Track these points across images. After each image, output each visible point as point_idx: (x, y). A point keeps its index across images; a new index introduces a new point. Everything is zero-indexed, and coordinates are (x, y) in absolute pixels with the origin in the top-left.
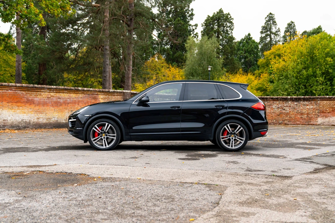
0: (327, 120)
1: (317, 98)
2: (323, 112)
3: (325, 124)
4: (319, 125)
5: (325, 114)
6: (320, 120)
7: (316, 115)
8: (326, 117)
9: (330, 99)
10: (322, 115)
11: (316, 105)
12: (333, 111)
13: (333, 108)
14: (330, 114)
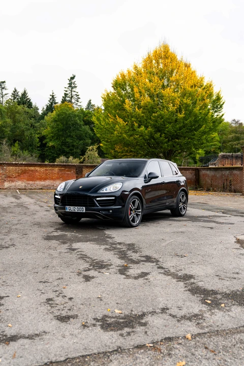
0: (13, 184)
1: (4, 164)
2: (9, 177)
3: (11, 188)
4: (5, 189)
5: (11, 179)
6: (6, 185)
7: (2, 179)
8: (13, 181)
9: (16, 165)
10: (9, 180)
11: (3, 170)
12: (18, 176)
13: (18, 173)
14: (16, 179)
